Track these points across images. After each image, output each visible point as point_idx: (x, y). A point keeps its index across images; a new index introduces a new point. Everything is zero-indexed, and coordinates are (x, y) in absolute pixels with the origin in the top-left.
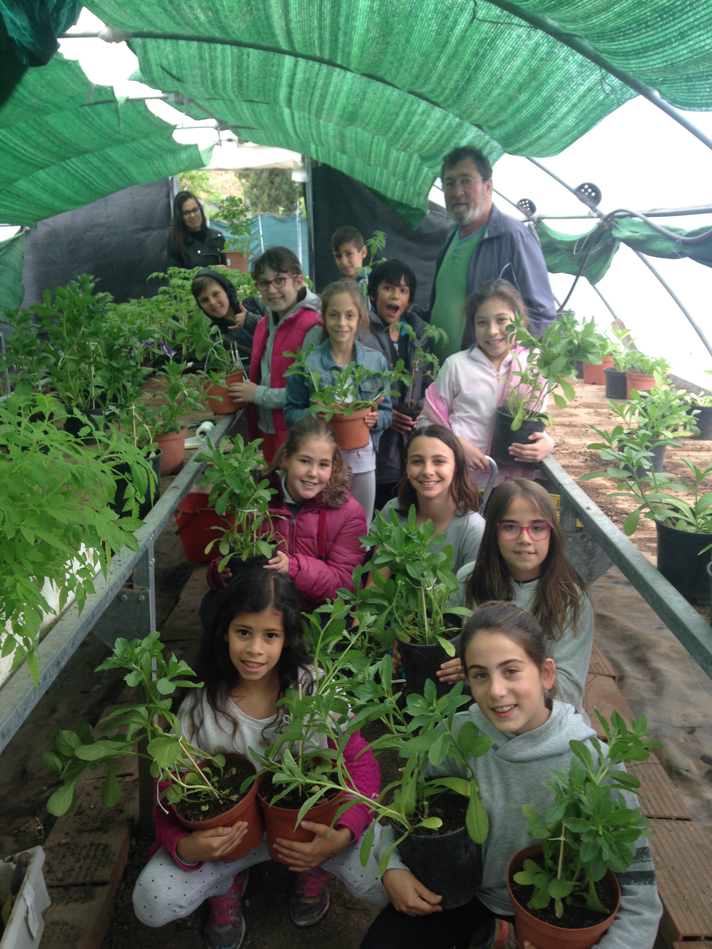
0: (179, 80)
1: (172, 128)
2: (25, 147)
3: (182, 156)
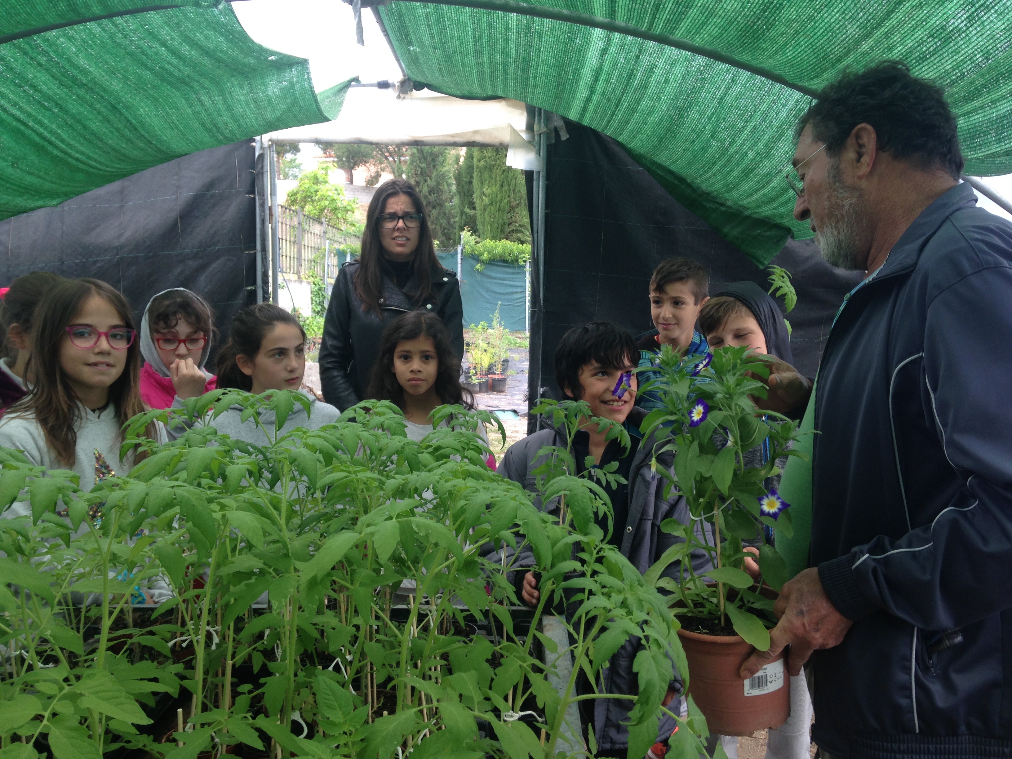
3: (270, 89)
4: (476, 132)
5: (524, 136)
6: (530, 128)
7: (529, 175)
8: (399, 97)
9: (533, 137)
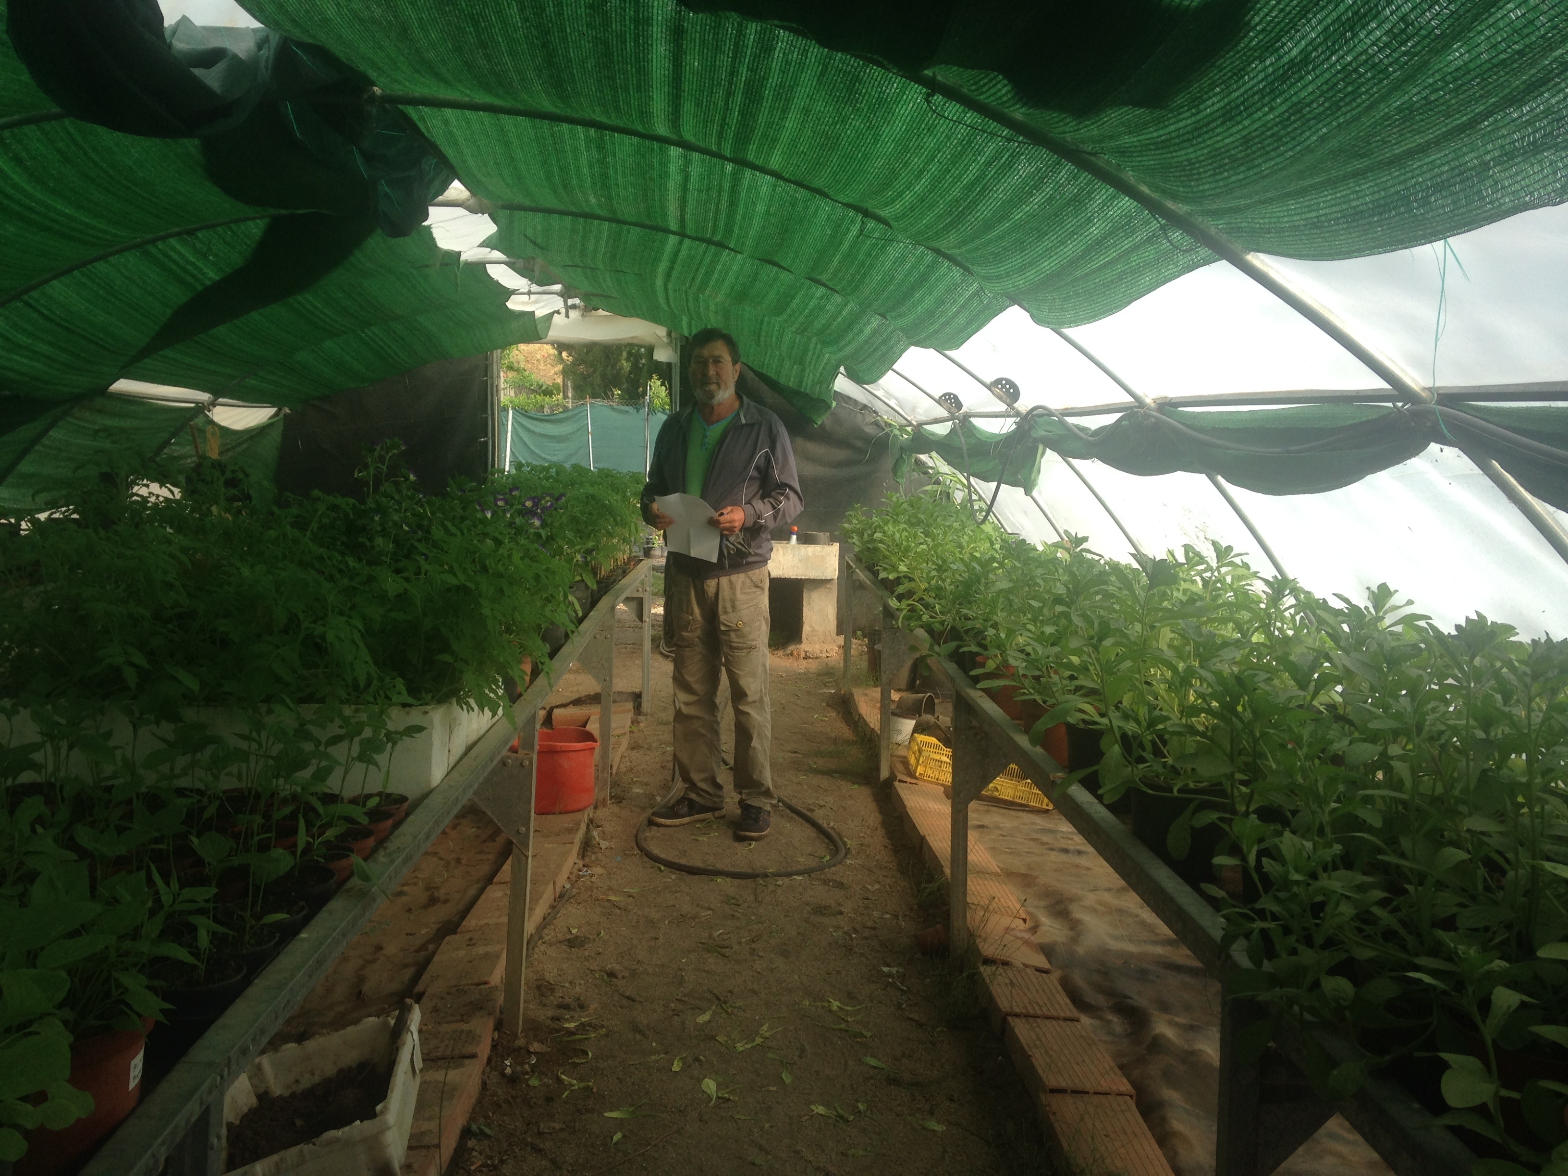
0: (541, 248)
1: (509, 293)
2: (326, 311)
3: (512, 326)
4: (633, 337)
5: (665, 340)
6: (669, 334)
7: (669, 364)
8: (583, 315)
9: (672, 342)
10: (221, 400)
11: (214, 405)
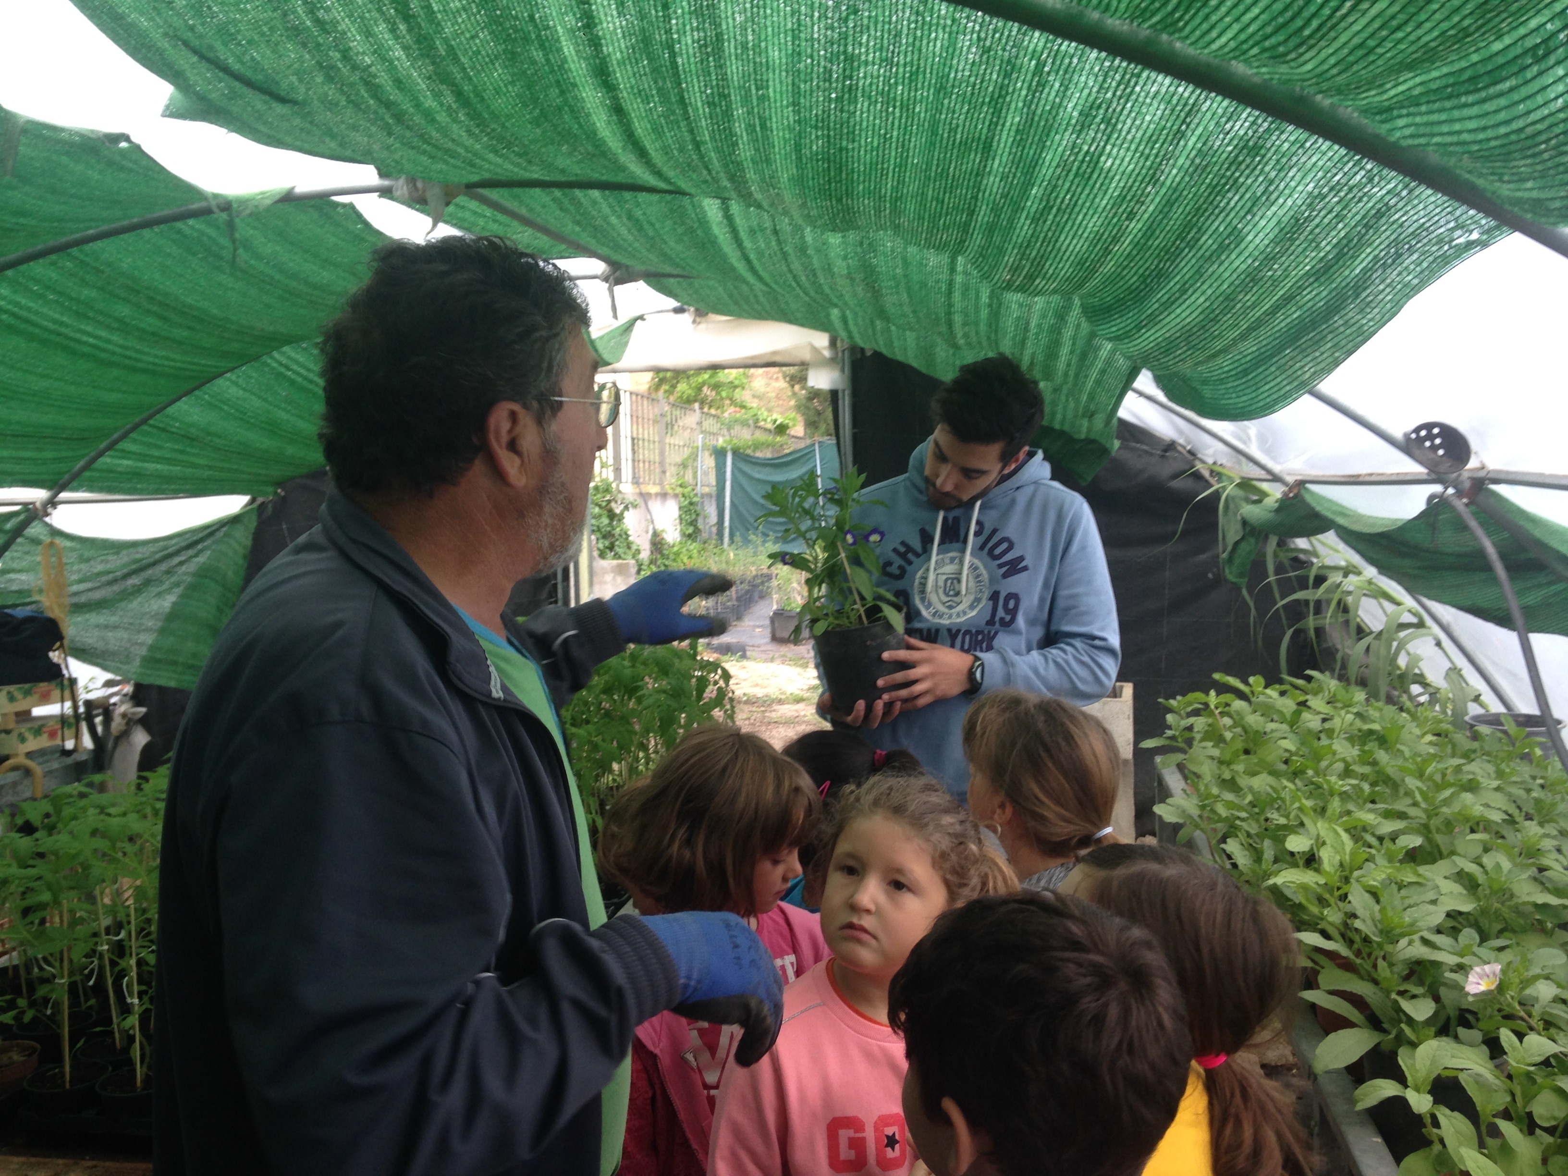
4: (775, 352)
5: (827, 354)
6: (833, 343)
7: (834, 394)
8: (694, 322)
9: (837, 353)
10: (64, 495)
11: (52, 503)
